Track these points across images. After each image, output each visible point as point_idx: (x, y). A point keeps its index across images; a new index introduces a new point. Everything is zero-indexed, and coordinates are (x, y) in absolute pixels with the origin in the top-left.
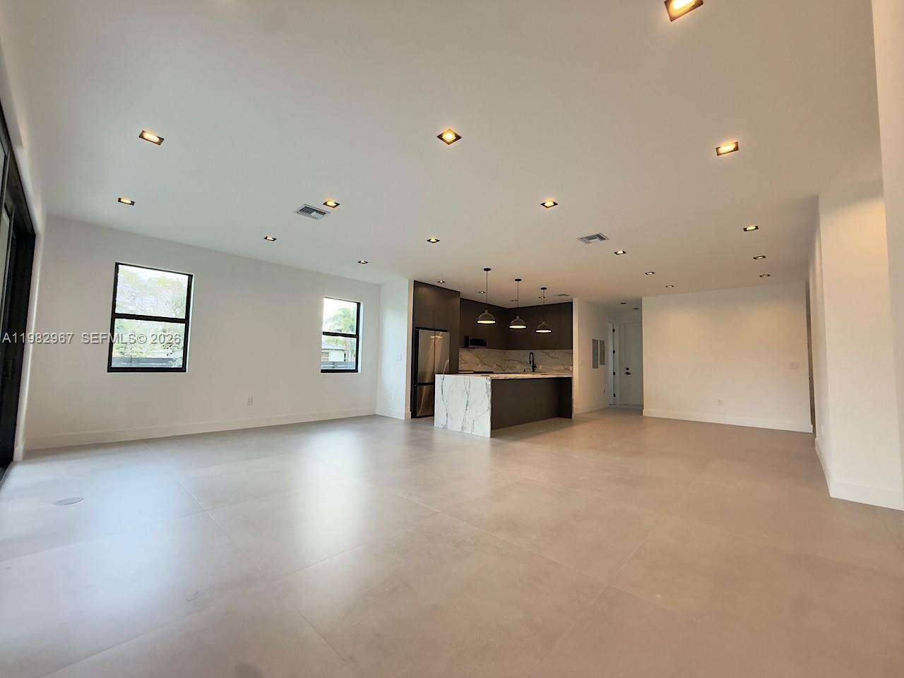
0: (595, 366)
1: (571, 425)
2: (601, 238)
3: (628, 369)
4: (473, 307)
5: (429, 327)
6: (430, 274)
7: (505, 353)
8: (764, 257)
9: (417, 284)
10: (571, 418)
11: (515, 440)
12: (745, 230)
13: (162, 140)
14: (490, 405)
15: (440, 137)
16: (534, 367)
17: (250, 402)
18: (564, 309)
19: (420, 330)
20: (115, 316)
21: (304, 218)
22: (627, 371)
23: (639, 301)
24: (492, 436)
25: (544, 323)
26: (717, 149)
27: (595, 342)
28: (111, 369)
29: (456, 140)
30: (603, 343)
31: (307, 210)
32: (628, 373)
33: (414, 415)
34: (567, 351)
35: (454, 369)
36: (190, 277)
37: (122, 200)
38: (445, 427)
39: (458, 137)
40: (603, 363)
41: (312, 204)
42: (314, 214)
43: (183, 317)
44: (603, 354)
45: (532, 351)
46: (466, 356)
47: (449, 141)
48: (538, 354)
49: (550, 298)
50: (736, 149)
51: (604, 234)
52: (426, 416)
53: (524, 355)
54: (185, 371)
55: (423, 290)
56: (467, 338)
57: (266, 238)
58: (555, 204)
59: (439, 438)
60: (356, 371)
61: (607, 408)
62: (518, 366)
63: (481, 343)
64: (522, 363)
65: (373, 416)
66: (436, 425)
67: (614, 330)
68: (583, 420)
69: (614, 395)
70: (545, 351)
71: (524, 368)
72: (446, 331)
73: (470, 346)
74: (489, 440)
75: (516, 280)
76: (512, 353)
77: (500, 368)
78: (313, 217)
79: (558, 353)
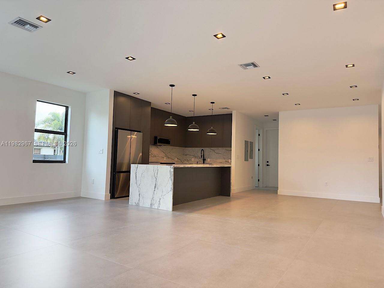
0: (246, 159)
1: (229, 201)
2: (255, 65)
3: (268, 162)
5: (126, 128)
6: (128, 87)
9: (117, 94)
10: (230, 196)
12: (346, 66)
14: (172, 187)
16: (204, 160)
18: (226, 118)
19: (119, 130)
22: (268, 164)
23: (277, 114)
24: (174, 209)
25: (212, 127)
26: (334, 5)
27: (246, 142)
30: (252, 143)
31: (21, 23)
32: (268, 165)
33: (113, 196)
35: (145, 161)
38: (138, 205)
40: (251, 157)
42: (28, 27)
44: (252, 151)
45: (203, 148)
46: (155, 151)
48: (207, 150)
49: (217, 110)
50: (345, 7)
51: (257, 62)
52: (123, 197)
53: (198, 151)
55: (121, 99)
56: (156, 138)
58: (224, 36)
60: (64, 161)
61: (254, 189)
62: (193, 159)
63: (166, 142)
64: (195, 157)
65: (79, 198)
66: (130, 203)
67: (259, 135)
68: (238, 198)
69: (259, 180)
70: (212, 148)
71: (197, 160)
72: (140, 132)
73: (158, 144)
74: (171, 212)
75: (193, 95)
76: (189, 150)
77: (180, 161)
78: (27, 29)
79: (221, 150)
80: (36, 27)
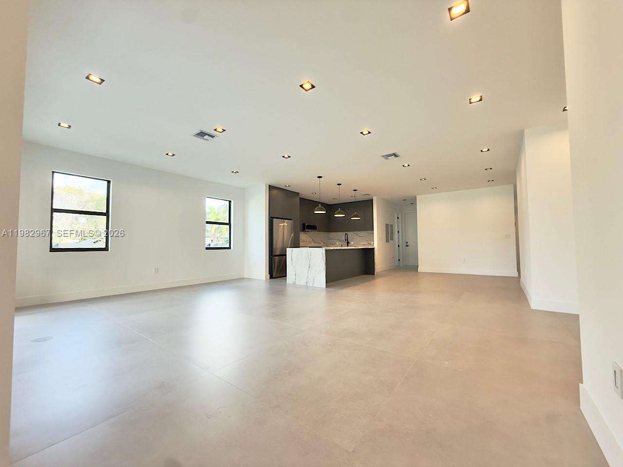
0: (387, 241)
1: (374, 279)
2: (395, 155)
3: (407, 243)
4: (309, 204)
5: (280, 217)
6: (280, 181)
7: (328, 234)
8: (491, 169)
9: (271, 188)
10: (374, 274)
11: (342, 288)
12: (482, 151)
13: (103, 81)
14: (325, 267)
15: (301, 86)
16: (348, 243)
17: (157, 270)
18: (365, 205)
19: (274, 219)
20: (53, 210)
21: (200, 140)
22: (407, 244)
23: (415, 199)
24: (327, 287)
25: (355, 213)
26: (470, 99)
27: (387, 225)
28: (52, 250)
29: (311, 88)
30: (392, 226)
31: (202, 134)
32: (407, 246)
33: (271, 277)
34: (370, 232)
35: (296, 244)
36: (109, 182)
37: (61, 125)
38: (294, 284)
39: (313, 87)
40: (392, 239)
41: (205, 130)
42: (206, 137)
43: (105, 211)
44: (392, 233)
45: (347, 233)
46: (303, 236)
47: (307, 89)
48: (350, 234)
49: (359, 197)
50: (481, 100)
51: (398, 153)
52: (281, 277)
53: (342, 235)
54: (108, 250)
55: (275, 192)
56: (304, 225)
57: (167, 154)
58: (369, 133)
59: (290, 290)
60: (229, 248)
61: (395, 268)
62: (337, 243)
63: (313, 228)
64: (340, 241)
65: (243, 279)
66: (287, 282)
67: (398, 218)
68: (381, 276)
69: (399, 260)
70: (355, 232)
71: (341, 243)
72: (291, 220)
73: (306, 230)
74: (325, 289)
75: (338, 184)
76: (334, 235)
77: (325, 245)
78: (205, 139)
79: (363, 233)
80: (213, 137)
